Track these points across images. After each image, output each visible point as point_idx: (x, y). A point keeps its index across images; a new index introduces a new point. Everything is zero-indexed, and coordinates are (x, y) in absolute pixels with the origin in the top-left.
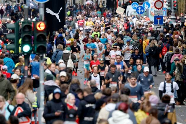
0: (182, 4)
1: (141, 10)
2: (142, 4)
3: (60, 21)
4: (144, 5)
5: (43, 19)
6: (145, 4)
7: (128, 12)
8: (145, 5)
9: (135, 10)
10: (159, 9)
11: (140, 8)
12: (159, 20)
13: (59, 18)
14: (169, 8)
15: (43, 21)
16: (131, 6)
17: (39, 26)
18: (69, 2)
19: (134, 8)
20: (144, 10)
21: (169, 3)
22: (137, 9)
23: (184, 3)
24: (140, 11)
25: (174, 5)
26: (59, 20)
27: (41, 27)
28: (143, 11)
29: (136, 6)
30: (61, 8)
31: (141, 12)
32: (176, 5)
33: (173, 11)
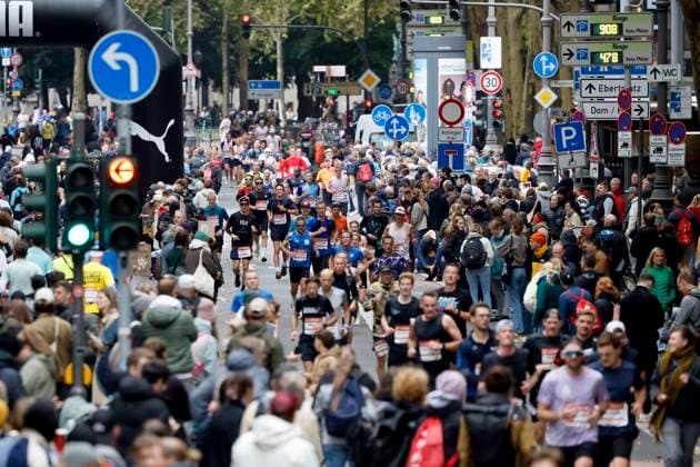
0: (515, 111)
1: (398, 127)
2: (401, 110)
3: (167, 159)
4: (408, 115)
5: (128, 151)
6: (412, 111)
7: (361, 133)
8: (413, 114)
9: (382, 129)
10: (451, 124)
11: (395, 121)
12: (451, 156)
13: (167, 151)
14: (479, 123)
15: (129, 157)
16: (370, 116)
17: (117, 171)
18: (191, 103)
19: (380, 123)
20: (407, 128)
21: (479, 107)
22: (389, 126)
23: (524, 109)
24: (396, 131)
25: (494, 113)
26: (166, 155)
27: (121, 173)
28: (403, 130)
29: (386, 117)
30: (172, 122)
31: (399, 133)
32: (499, 113)
33: (490, 130)
